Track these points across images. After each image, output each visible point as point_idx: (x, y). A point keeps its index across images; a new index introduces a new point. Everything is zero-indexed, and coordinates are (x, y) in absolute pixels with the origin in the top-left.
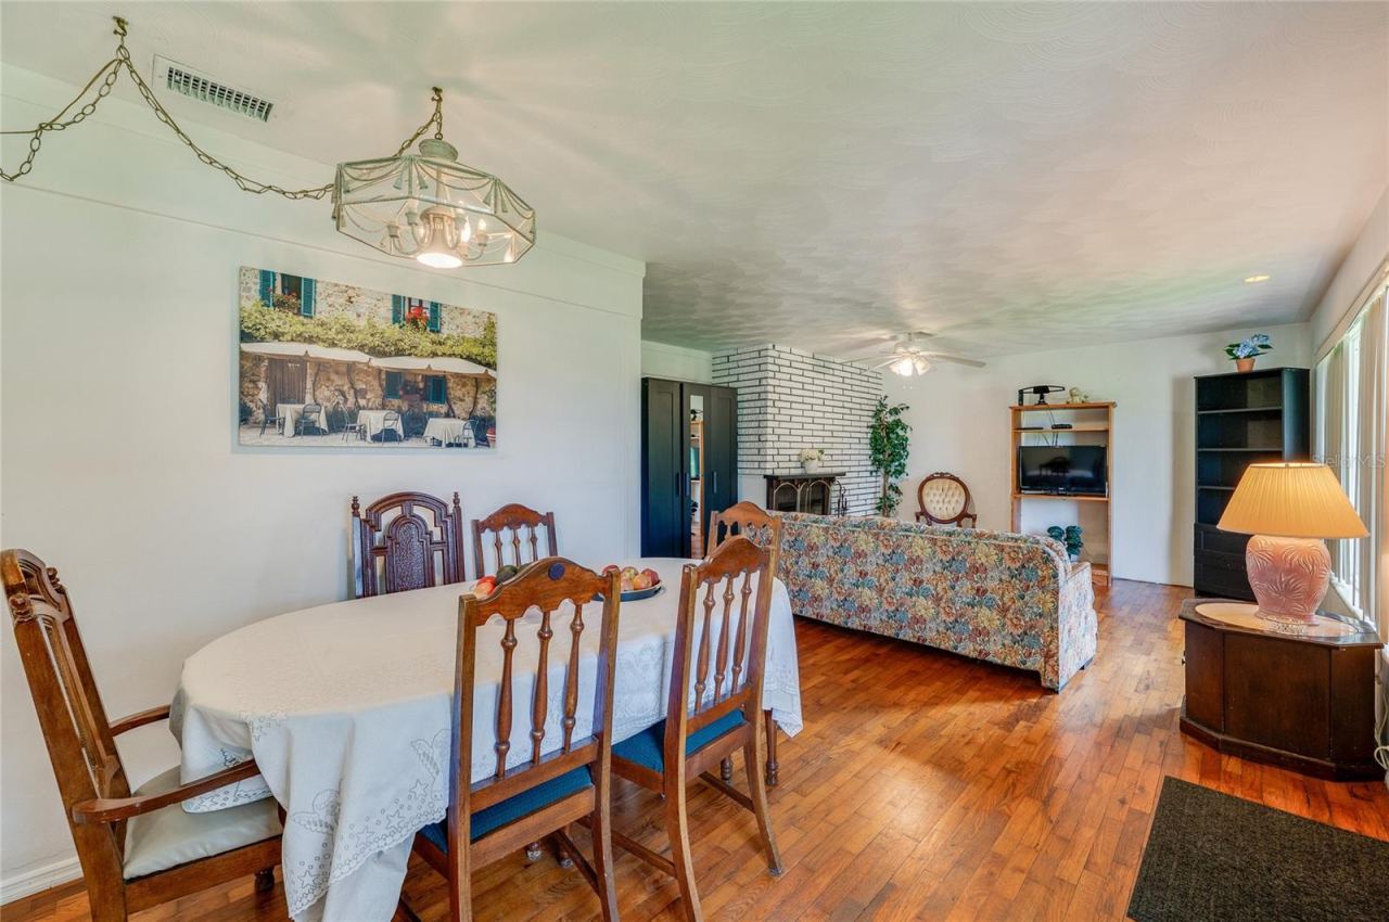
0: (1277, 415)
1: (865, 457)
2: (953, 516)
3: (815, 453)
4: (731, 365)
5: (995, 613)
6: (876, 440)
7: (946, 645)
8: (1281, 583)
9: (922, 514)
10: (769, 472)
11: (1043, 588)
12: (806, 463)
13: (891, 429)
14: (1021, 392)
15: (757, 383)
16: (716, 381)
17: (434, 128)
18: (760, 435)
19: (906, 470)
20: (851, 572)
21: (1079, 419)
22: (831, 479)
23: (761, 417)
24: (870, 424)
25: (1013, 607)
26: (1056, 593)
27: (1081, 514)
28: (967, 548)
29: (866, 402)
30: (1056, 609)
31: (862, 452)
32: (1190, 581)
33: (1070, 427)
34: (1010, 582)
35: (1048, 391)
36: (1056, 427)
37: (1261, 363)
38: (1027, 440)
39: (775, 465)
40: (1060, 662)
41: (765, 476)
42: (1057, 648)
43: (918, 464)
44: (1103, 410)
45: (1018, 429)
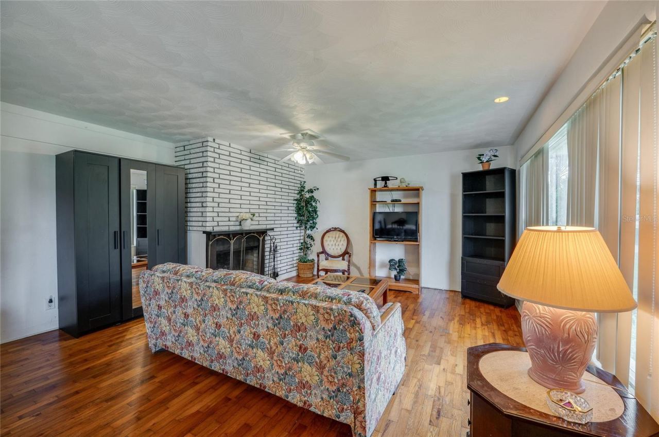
0: (501, 195)
1: (292, 218)
2: (341, 253)
3: (248, 216)
4: (186, 152)
5: (314, 370)
6: (300, 209)
7: (280, 393)
8: (559, 352)
9: (322, 253)
10: (209, 229)
11: (351, 350)
12: (242, 222)
13: (308, 202)
14: (375, 180)
15: (201, 165)
16: (177, 164)
18: (202, 202)
19: (317, 226)
20: (210, 323)
21: (406, 197)
22: (263, 233)
23: (203, 190)
24: (295, 198)
25: (328, 365)
26: (362, 355)
27: (406, 252)
28: (290, 308)
29: (293, 184)
30: (363, 370)
31: (290, 215)
33: (400, 201)
34: (325, 342)
35: (389, 180)
36: (393, 201)
38: (379, 209)
39: (216, 224)
40: (367, 418)
41: (204, 232)
42: (364, 406)
43: (324, 221)
44: (416, 191)
45: (374, 202)
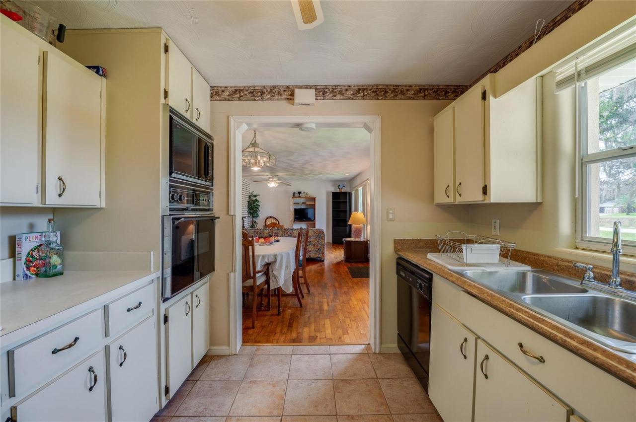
0: (346, 202)
6: (250, 206)
8: (356, 233)
11: (322, 239)
13: (254, 202)
14: (294, 193)
17: (254, 140)
19: (259, 216)
24: (248, 200)
27: (306, 226)
32: (331, 241)
33: (306, 203)
35: (301, 193)
36: (302, 203)
37: (343, 190)
38: (296, 206)
45: (294, 203)
